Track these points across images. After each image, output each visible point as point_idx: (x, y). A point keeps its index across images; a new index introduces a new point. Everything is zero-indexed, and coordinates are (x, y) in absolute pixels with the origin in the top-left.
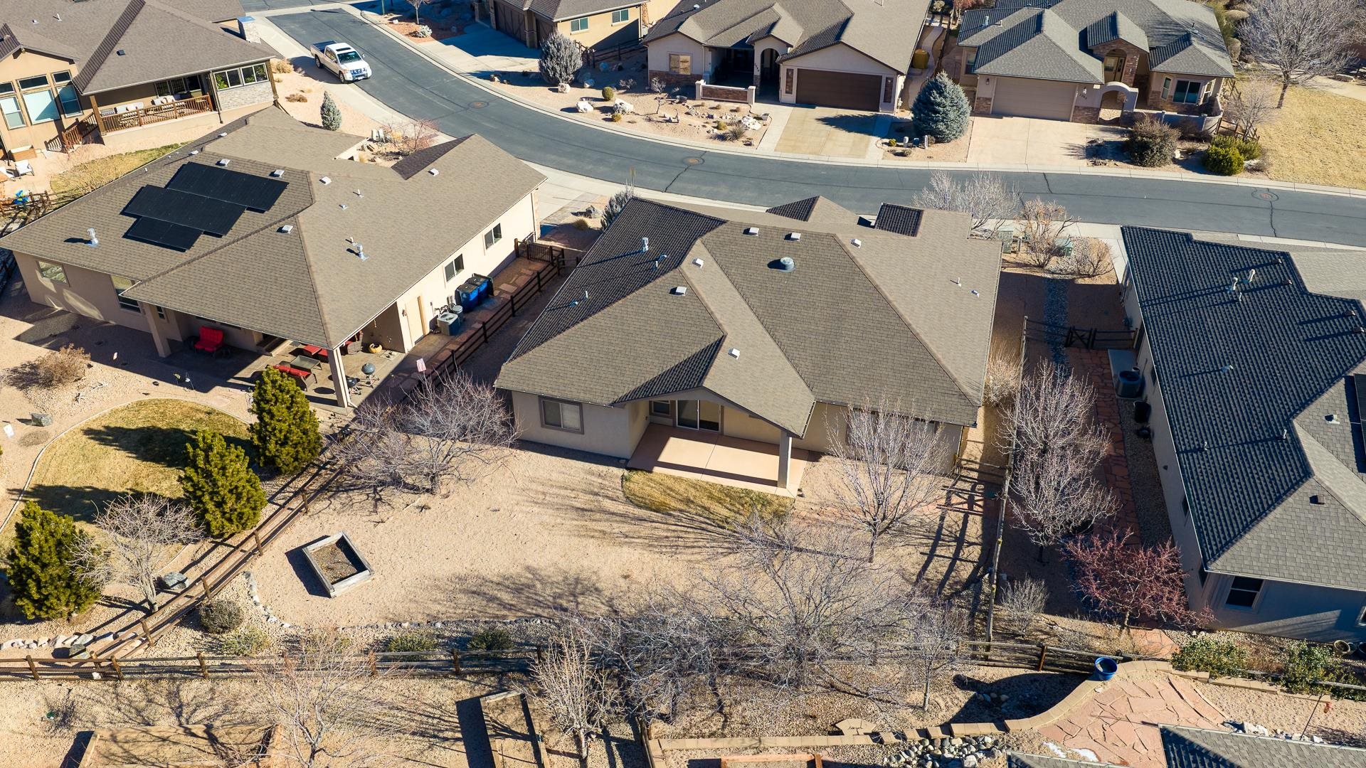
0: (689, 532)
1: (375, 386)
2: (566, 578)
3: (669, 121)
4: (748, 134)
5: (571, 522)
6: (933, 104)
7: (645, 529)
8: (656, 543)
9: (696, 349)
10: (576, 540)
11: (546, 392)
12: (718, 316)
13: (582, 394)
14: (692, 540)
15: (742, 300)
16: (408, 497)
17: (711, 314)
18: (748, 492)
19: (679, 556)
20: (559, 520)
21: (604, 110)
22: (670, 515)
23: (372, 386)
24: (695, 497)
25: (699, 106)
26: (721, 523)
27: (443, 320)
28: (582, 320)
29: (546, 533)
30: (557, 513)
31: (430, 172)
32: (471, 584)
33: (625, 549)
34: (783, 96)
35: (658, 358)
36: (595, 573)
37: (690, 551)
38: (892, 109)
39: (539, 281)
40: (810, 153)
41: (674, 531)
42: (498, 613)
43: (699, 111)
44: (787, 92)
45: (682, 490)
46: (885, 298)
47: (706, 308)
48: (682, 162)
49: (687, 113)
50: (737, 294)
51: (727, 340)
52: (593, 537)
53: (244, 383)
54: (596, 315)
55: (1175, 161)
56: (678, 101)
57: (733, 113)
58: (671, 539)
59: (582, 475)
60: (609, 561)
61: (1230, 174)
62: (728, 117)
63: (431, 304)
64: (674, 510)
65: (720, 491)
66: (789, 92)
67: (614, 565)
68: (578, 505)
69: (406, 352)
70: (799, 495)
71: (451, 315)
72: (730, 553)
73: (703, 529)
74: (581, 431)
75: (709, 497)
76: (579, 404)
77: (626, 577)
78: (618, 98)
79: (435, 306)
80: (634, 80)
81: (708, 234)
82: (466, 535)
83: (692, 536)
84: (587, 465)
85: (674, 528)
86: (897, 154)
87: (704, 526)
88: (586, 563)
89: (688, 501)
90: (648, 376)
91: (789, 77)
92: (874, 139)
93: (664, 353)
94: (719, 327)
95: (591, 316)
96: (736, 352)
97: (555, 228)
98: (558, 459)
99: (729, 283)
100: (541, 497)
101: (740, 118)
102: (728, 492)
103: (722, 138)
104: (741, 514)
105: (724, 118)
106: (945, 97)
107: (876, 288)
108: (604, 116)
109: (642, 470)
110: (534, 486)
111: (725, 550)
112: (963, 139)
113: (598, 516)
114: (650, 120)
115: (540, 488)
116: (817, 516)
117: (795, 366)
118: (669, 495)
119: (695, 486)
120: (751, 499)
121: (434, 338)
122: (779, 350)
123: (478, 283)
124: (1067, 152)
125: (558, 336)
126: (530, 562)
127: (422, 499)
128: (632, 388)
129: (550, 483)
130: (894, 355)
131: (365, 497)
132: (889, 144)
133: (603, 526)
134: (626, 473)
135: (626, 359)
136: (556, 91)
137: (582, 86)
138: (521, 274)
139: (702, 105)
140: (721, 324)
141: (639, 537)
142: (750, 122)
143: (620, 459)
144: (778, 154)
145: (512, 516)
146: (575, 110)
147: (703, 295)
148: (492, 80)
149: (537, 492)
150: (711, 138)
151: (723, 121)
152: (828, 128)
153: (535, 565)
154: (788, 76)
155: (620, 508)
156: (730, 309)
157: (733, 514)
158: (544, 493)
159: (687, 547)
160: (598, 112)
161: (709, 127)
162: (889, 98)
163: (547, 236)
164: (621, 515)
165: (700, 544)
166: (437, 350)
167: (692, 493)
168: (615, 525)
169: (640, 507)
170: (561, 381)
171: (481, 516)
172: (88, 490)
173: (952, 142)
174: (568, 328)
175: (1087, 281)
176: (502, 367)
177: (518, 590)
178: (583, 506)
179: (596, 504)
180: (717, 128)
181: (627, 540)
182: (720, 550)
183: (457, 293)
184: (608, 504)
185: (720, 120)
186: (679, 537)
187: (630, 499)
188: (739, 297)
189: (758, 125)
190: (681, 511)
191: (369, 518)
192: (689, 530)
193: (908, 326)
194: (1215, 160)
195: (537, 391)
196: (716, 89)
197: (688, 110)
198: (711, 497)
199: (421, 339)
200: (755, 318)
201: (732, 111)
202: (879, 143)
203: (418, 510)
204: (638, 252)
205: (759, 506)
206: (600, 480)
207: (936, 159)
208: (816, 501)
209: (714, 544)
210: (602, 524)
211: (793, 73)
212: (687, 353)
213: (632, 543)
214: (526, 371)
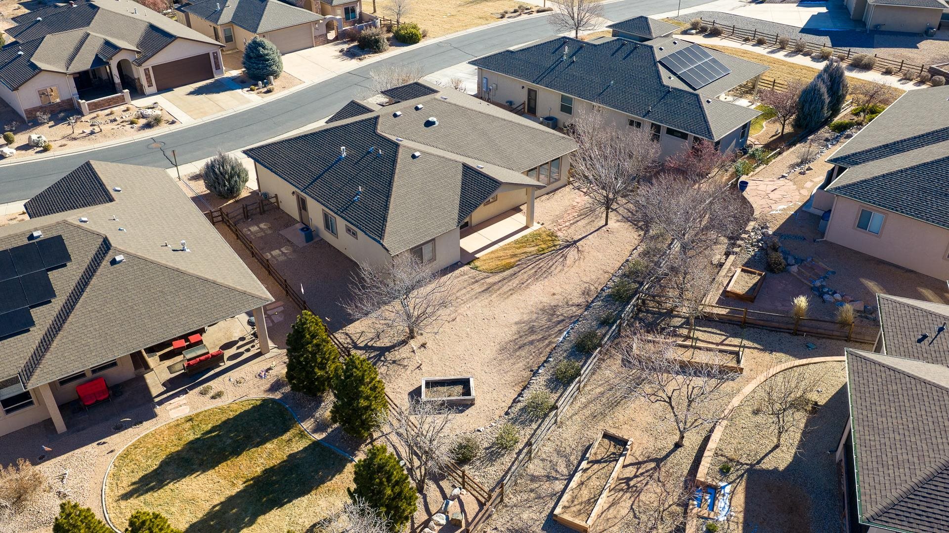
0: (539, 264)
2: (536, 313)
3: (93, 133)
4: (161, 118)
5: (493, 297)
6: (262, 56)
7: (522, 276)
8: (537, 277)
9: (459, 177)
10: (509, 301)
11: (421, 241)
13: (435, 232)
14: (545, 265)
15: (436, 149)
17: (445, 157)
18: (526, 236)
19: (553, 273)
20: (486, 301)
21: (25, 148)
22: (519, 265)
24: (512, 252)
25: (95, 118)
26: (540, 253)
28: (388, 197)
29: (493, 309)
30: (478, 300)
32: (511, 346)
33: (532, 287)
34: (148, 90)
35: (449, 191)
36: (541, 303)
37: (552, 269)
38: (222, 73)
40: (218, 112)
41: (533, 268)
42: (545, 344)
43: (99, 120)
45: (502, 254)
47: (439, 156)
48: (150, 148)
49: (92, 125)
50: (429, 147)
52: (511, 294)
53: (165, 396)
54: (393, 190)
55: (389, 45)
56: (72, 121)
57: (128, 112)
58: (539, 271)
59: (455, 280)
60: (537, 295)
61: (418, 42)
62: (127, 116)
64: (516, 262)
65: (516, 244)
66: (150, 85)
67: (541, 295)
70: (541, 225)
72: (565, 258)
74: (434, 259)
75: (516, 249)
76: (434, 240)
77: (554, 294)
78: (22, 137)
80: (16, 121)
81: (378, 126)
83: (542, 264)
84: (448, 276)
85: (530, 267)
86: (266, 92)
87: (537, 258)
88: (531, 303)
89: (515, 255)
90: (456, 202)
92: (239, 91)
94: (455, 161)
95: (390, 192)
96: (480, 166)
99: (420, 144)
101: (139, 113)
102: (516, 242)
103: (149, 126)
104: (540, 245)
105: (124, 117)
106: (267, 50)
108: (33, 151)
109: (473, 261)
112: (283, 73)
113: (495, 287)
114: (75, 139)
116: (561, 226)
118: (502, 259)
119: (504, 249)
120: (531, 238)
124: (336, 60)
125: (390, 211)
126: (512, 321)
127: (414, 344)
128: (457, 211)
131: (385, 367)
132: (252, 90)
133: (505, 288)
134: (470, 266)
135: (436, 201)
139: (98, 116)
141: (527, 280)
142: (149, 112)
143: (456, 264)
144: (200, 120)
145: (465, 316)
150: (139, 130)
152: (202, 96)
153: (516, 320)
154: (146, 74)
155: (497, 277)
157: (537, 247)
159: (549, 268)
160: (24, 151)
161: (126, 125)
162: (218, 67)
164: (504, 279)
165: (551, 264)
167: (509, 252)
168: (509, 284)
169: (504, 271)
170: (420, 231)
172: (217, 508)
173: (280, 77)
174: (387, 205)
177: (532, 330)
178: (482, 289)
179: (485, 284)
180: (132, 124)
181: (525, 284)
182: (561, 260)
184: (490, 280)
186: (539, 268)
187: (494, 272)
188: (433, 148)
189: (157, 112)
190: (519, 261)
191: (409, 370)
192: (536, 263)
194: (409, 37)
195: (417, 243)
196: (99, 101)
197: (91, 123)
198: (518, 248)
200: (452, 153)
201: (124, 111)
202: (245, 92)
203: (423, 349)
204: (340, 159)
205: (539, 238)
206: (466, 276)
207: (289, 87)
208: (550, 222)
209: (555, 260)
210: (505, 287)
211: (149, 71)
212: (458, 181)
213: (529, 284)
214: (398, 238)
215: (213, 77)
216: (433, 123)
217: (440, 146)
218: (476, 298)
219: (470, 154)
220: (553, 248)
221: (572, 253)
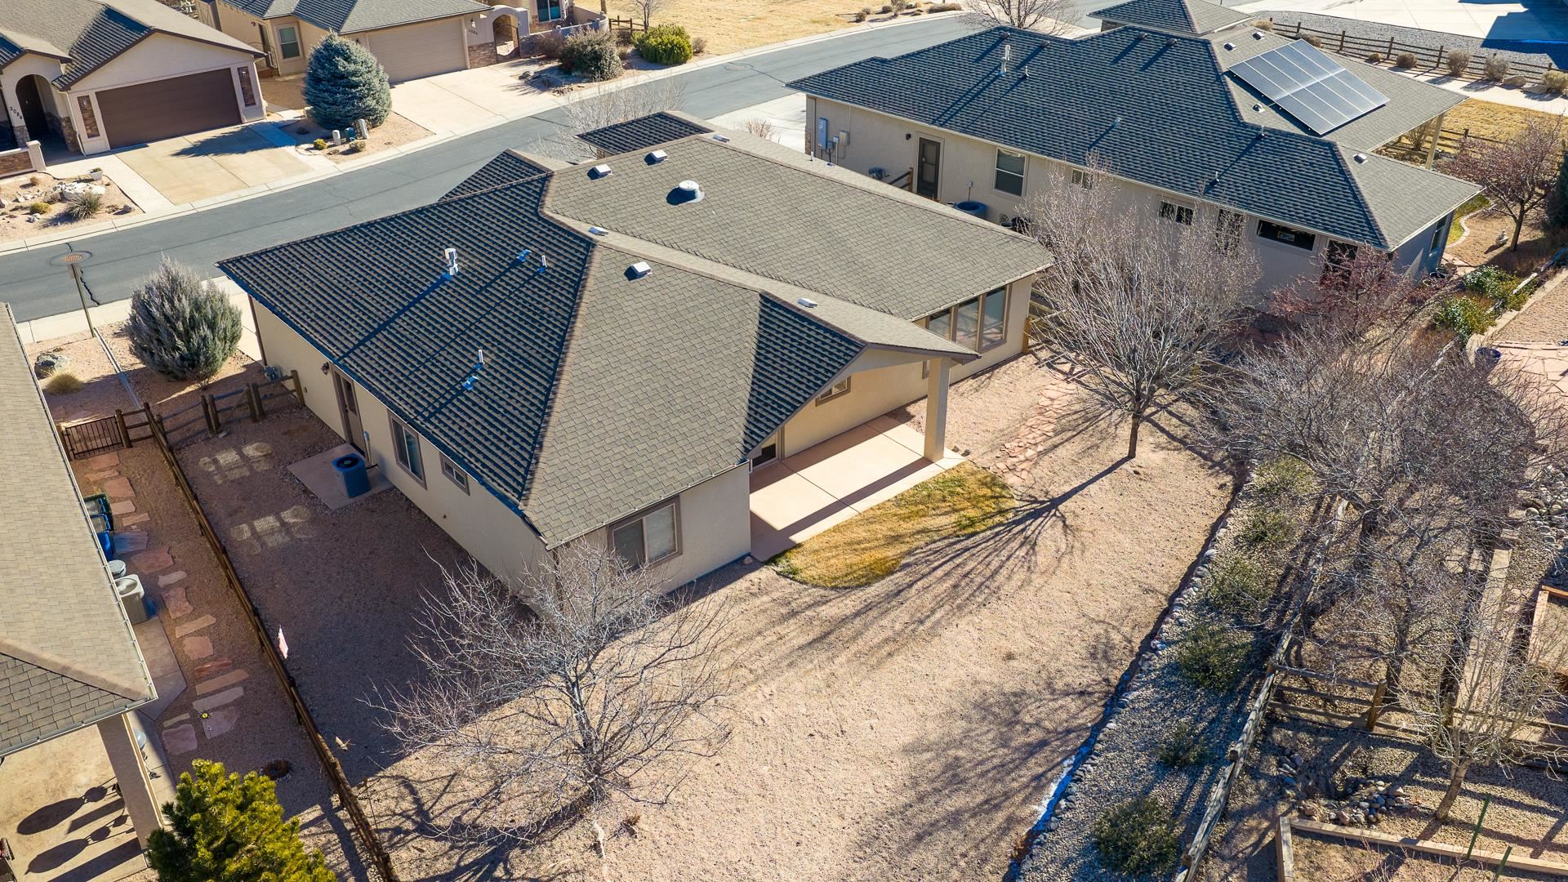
0: (963, 564)
2: (965, 717)
4: (102, 201)
5: (836, 663)
6: (342, 76)
7: (920, 599)
8: (959, 601)
9: (751, 328)
10: (883, 674)
14: (980, 567)
16: (570, 838)
18: (924, 485)
19: (1003, 592)
20: (820, 675)
22: (908, 565)
24: (890, 530)
26: (965, 532)
29: (839, 700)
30: (797, 671)
32: (893, 834)
33: (946, 633)
34: (87, 144)
35: (721, 366)
36: (976, 683)
37: (1000, 578)
38: (261, 113)
40: (233, 190)
41: (947, 574)
42: (994, 826)
44: (90, 136)
45: (865, 534)
48: (51, 266)
51: (777, 295)
52: (890, 655)
57: (31, 189)
58: (963, 584)
60: (961, 660)
62: (29, 197)
64: (902, 558)
65: (899, 506)
66: (94, 134)
67: (974, 659)
68: (798, 642)
70: (962, 456)
72: (1033, 548)
74: (677, 548)
75: (901, 519)
76: (673, 500)
77: (1010, 657)
83: (971, 565)
85: (939, 572)
86: (345, 153)
87: (958, 547)
88: (946, 684)
89: (896, 539)
91: (86, 110)
92: (289, 150)
93: (720, 355)
94: (739, 286)
96: (808, 301)
100: (743, 672)
101: (55, 191)
102: (899, 500)
103: (68, 219)
104: (962, 509)
105: (21, 199)
106: (355, 63)
109: (785, 552)
111: (1024, 549)
113: (846, 631)
116: (1015, 460)
117: (842, 299)
118: (864, 549)
119: (867, 519)
120: (938, 489)
123: (93, 512)
124: (516, 92)
126: (894, 743)
127: (599, 820)
128: (742, 421)
132: (318, 148)
133: (873, 636)
134: (776, 568)
135: (685, 391)
138: (99, 483)
141: (933, 611)
142: (79, 188)
143: (740, 560)
144: (187, 206)
145: (759, 722)
150: (45, 226)
152: (206, 158)
154: (83, 110)
155: (849, 603)
157: (955, 516)
159: (992, 576)
161: (21, 216)
162: (250, 100)
164: (868, 608)
165: (995, 564)
166: (164, 650)
167: (882, 529)
168: (884, 622)
169: (868, 584)
176: (529, 514)
177: (953, 777)
178: (809, 638)
179: (815, 623)
180: (34, 211)
181: (928, 624)
182: (1022, 553)
184: (829, 611)
186: (965, 576)
187: (840, 586)
189: (98, 188)
190: (910, 553)
192: (957, 561)
194: (665, 50)
198: (905, 518)
201: (24, 187)
202: (303, 151)
204: (442, 281)
205: (959, 489)
206: (765, 598)
207: (400, 143)
208: (986, 448)
209: (1005, 553)
210: (870, 633)
211: (89, 102)
212: (748, 339)
213: (938, 622)
214: (571, 495)
215: (240, 122)
216: (690, 195)
217: (705, 251)
218: (790, 665)
219: (782, 273)
220: (998, 519)
221: (1049, 534)
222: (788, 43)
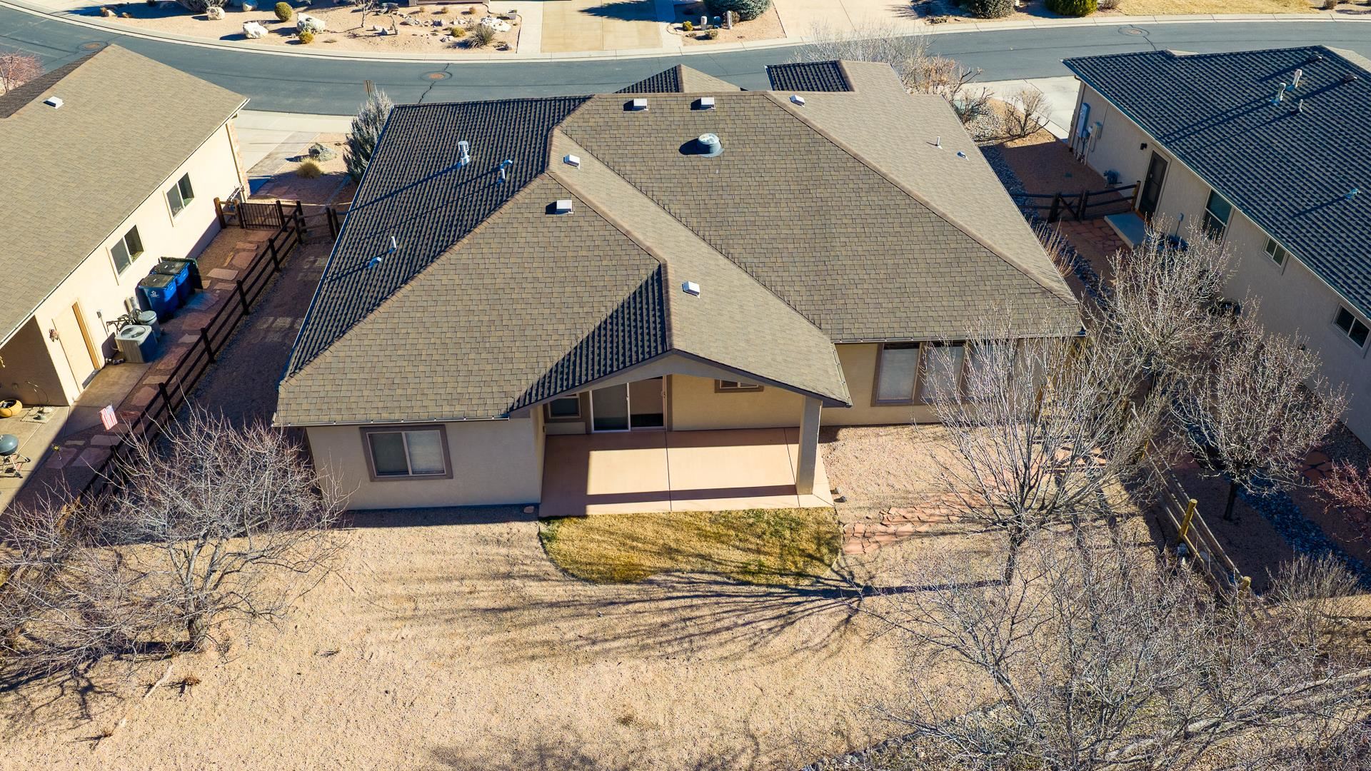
0: (698, 607)
1: (25, 474)
2: (518, 754)
3: (383, 33)
4: (498, 37)
5: (485, 641)
7: (617, 620)
8: (650, 641)
9: (623, 295)
10: (504, 675)
11: (374, 417)
12: (638, 235)
13: (446, 409)
14: (708, 619)
15: (659, 210)
16: (148, 669)
17: (626, 234)
18: (758, 514)
19: (700, 655)
20: (459, 642)
21: (284, 32)
22: (651, 582)
23: (18, 475)
24: (677, 541)
25: (417, 12)
26: (741, 577)
27: (127, 337)
28: (405, 282)
29: (443, 674)
30: (447, 628)
31: (47, 103)
33: (601, 666)
35: (562, 321)
36: (567, 727)
37: (714, 639)
39: (275, 253)
40: (589, 49)
41: (670, 610)
43: (419, 18)
45: (650, 534)
46: (876, 171)
47: (616, 227)
48: (421, 78)
49: (404, 24)
50: (646, 200)
51: (670, 271)
52: (533, 658)
54: (429, 269)
55: (1017, 9)
56: (385, 10)
57: (467, 16)
58: (673, 626)
59: (467, 548)
60: (583, 698)
61: (1082, 15)
62: (462, 22)
63: (99, 314)
64: (654, 573)
65: (713, 522)
67: (593, 704)
68: (482, 604)
69: (71, 402)
70: (837, 500)
71: (138, 329)
72: (783, 627)
73: (719, 595)
74: (446, 472)
75: (699, 535)
76: (440, 426)
77: (626, 721)
78: (297, 17)
79: (106, 318)
81: (568, 119)
82: (288, 718)
83: (705, 611)
84: (470, 529)
85: (667, 604)
86: (699, 38)
87: (716, 588)
88: (541, 712)
89: (669, 552)
90: (554, 353)
92: (663, 26)
93: (569, 311)
94: (649, 253)
95: (419, 272)
96: (693, 287)
97: (268, 181)
98: (414, 530)
99: (629, 187)
100: (409, 606)
101: (478, 21)
102: (725, 519)
103: (466, 45)
104: (766, 554)
105: (456, 23)
107: (855, 158)
108: (286, 39)
109: (567, 517)
110: (388, 589)
111: (773, 623)
112: (769, 13)
113: (526, 616)
114: (355, 36)
115: (400, 590)
116: (882, 528)
117: (780, 296)
118: (633, 548)
119: (670, 521)
120: (768, 523)
121: (115, 372)
122: (745, 276)
123: (173, 271)
124: (895, 14)
125: (371, 317)
126: (434, 740)
127: (177, 667)
128: (533, 379)
129: (418, 575)
130: (923, 251)
131: (57, 691)
132: (684, 29)
133: (542, 633)
134: (543, 528)
135: (506, 333)
136: (206, 18)
137: (240, 9)
138: (238, 251)
139: (422, 11)
140: (648, 248)
141: (615, 639)
142: (494, 23)
143: (522, 506)
144: (548, 55)
145: (367, 656)
146: (242, 36)
147: (604, 208)
148: (104, 15)
149: (396, 597)
150: (449, 47)
151: (456, 26)
152: (598, 19)
153: (446, 743)
155: (560, 591)
156: (650, 224)
157: (752, 557)
158: (410, 598)
159: (709, 633)
160: (277, 36)
161: (441, 35)
163: (262, 193)
164: (567, 604)
165: (726, 623)
166: (128, 390)
167: (670, 537)
168: (563, 625)
169: (594, 582)
170: (399, 392)
171: (305, 671)
173: (758, 18)
174: (384, 299)
175: (1019, 143)
176: (281, 389)
178: (491, 605)
179: (512, 594)
180: (453, 34)
181: (597, 648)
182: (765, 626)
183: (140, 292)
184: (535, 590)
185: (451, 26)
186: (685, 620)
187: (571, 572)
188: (653, 207)
189: (506, 26)
190: (667, 572)
191: (76, 733)
192: (695, 601)
193: (925, 205)
195: (361, 417)
197: (403, 20)
198: (704, 536)
199: (92, 377)
200: (690, 233)
201: (464, 13)
202: (672, 31)
203: (175, 692)
204: (454, 168)
205: (787, 533)
206: (503, 551)
207: (752, 39)
208: (867, 504)
209: (749, 617)
210: (540, 628)
212: (609, 304)
213: (608, 651)
214: (328, 388)
216: (706, 149)
218: (449, 620)
220: (776, 579)
221: (823, 617)
222: (1216, 16)
